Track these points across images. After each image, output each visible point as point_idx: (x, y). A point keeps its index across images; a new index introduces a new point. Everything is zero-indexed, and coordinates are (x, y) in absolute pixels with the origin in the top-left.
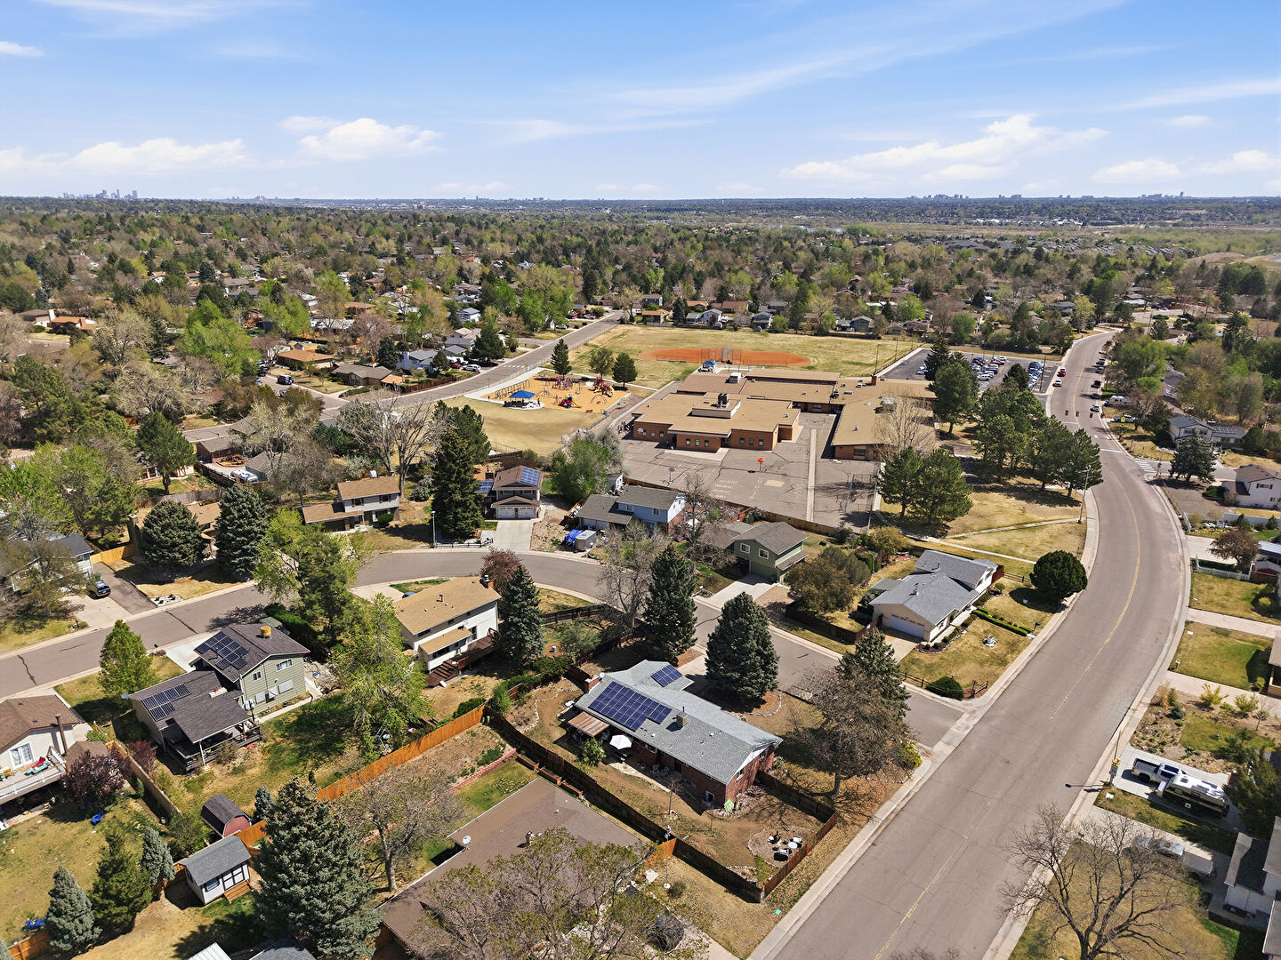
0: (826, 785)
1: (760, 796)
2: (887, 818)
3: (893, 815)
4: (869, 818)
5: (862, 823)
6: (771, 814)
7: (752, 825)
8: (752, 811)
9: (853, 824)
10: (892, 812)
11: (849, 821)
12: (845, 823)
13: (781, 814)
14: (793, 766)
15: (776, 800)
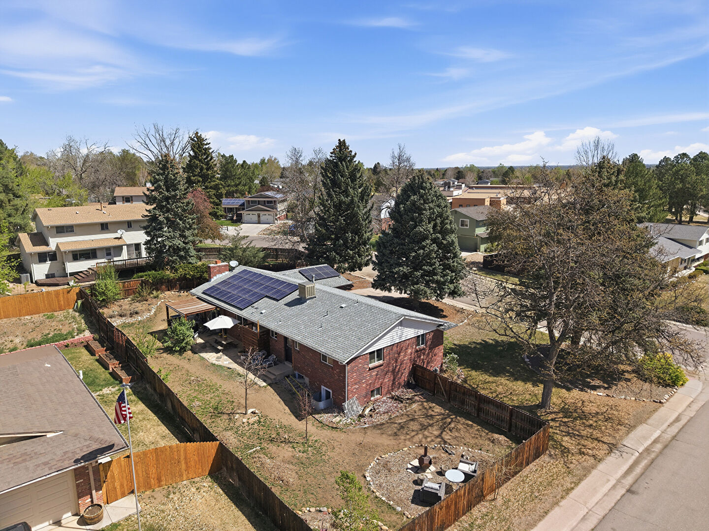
0: (528, 397)
1: (411, 400)
2: (647, 450)
3: (659, 447)
4: (612, 448)
5: (601, 454)
6: (424, 427)
7: (385, 440)
8: (391, 421)
9: (581, 453)
10: (656, 441)
11: (574, 449)
12: (565, 451)
13: (443, 429)
14: (474, 373)
15: (438, 409)
